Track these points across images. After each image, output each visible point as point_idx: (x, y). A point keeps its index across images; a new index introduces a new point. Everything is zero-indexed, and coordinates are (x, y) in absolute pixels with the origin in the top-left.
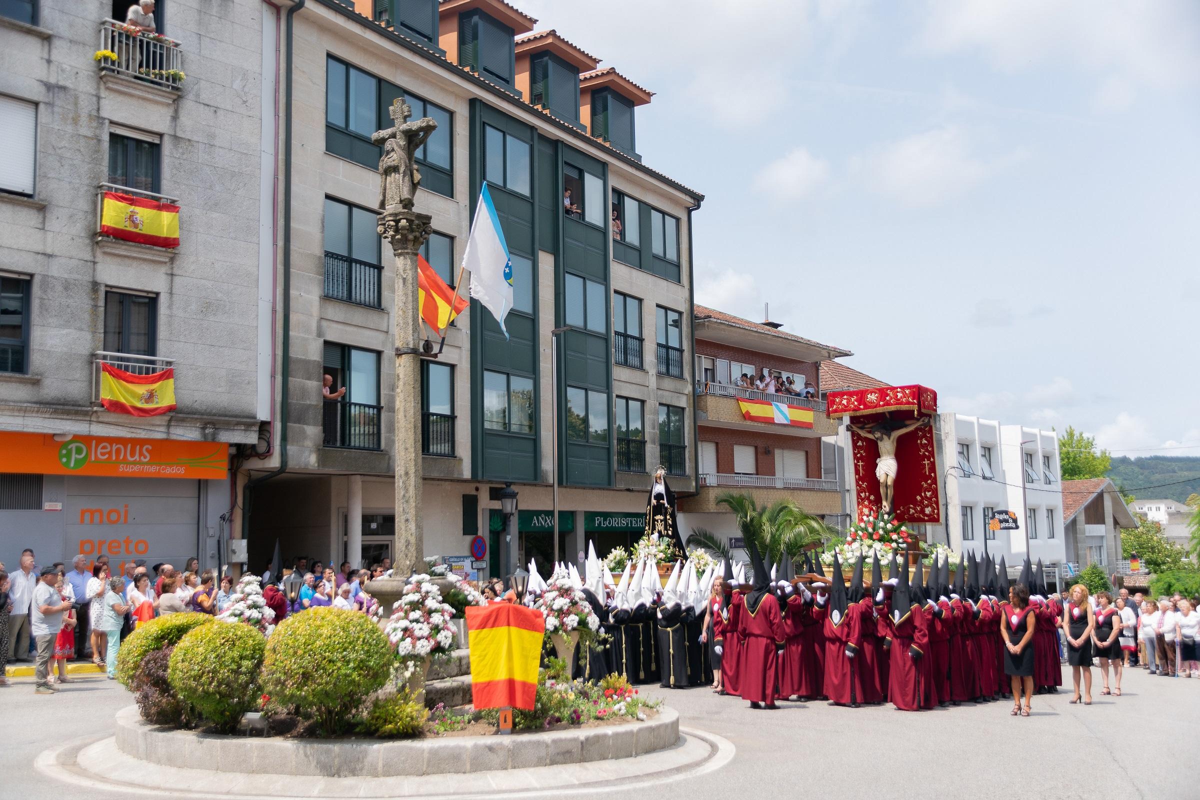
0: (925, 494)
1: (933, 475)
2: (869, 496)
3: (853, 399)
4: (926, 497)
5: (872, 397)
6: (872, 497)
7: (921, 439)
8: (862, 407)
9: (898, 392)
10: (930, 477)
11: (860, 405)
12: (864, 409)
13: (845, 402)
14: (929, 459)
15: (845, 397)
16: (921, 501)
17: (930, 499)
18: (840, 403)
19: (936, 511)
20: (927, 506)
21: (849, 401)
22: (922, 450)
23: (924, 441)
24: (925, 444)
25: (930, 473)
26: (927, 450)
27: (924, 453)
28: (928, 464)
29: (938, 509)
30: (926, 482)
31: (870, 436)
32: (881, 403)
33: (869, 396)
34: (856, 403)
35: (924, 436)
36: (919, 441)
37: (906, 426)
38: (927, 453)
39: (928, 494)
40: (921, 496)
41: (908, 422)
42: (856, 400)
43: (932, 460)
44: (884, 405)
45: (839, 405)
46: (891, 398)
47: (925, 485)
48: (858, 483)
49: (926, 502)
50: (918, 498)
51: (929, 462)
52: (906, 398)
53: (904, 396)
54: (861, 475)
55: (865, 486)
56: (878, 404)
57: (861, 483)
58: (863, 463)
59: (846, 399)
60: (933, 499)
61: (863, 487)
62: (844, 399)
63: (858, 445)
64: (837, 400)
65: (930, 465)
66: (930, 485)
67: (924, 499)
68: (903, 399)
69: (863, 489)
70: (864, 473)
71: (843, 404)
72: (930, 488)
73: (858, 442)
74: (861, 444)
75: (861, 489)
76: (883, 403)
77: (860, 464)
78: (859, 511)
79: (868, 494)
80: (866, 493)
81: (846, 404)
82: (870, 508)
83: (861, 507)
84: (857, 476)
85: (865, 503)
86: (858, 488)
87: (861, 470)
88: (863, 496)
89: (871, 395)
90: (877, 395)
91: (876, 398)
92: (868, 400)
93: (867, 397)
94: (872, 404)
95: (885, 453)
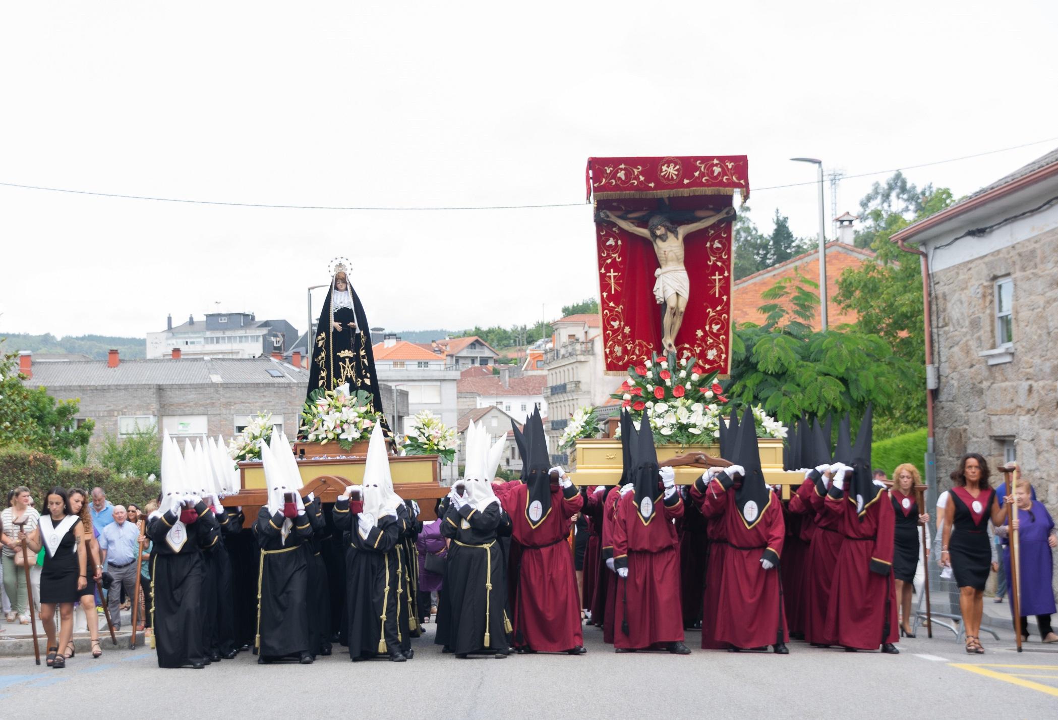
0: (711, 327)
1: (725, 298)
2: (624, 327)
3: (636, 172)
4: (712, 333)
5: (670, 171)
6: (627, 330)
7: (713, 241)
8: (652, 185)
9: (713, 165)
10: (720, 301)
11: (648, 180)
12: (655, 188)
13: (621, 174)
14: (721, 273)
15: (622, 166)
16: (704, 339)
17: (717, 336)
18: (614, 175)
19: (724, 356)
20: (711, 347)
21: (628, 174)
22: (713, 259)
23: (716, 244)
24: (718, 248)
25: (721, 295)
26: (720, 259)
27: (715, 264)
28: (720, 280)
29: (727, 353)
30: (714, 308)
31: (644, 232)
32: (686, 181)
33: (664, 168)
34: (642, 178)
35: (717, 237)
36: (709, 244)
37: (699, 219)
38: (719, 263)
39: (715, 328)
40: (704, 330)
41: (700, 214)
42: (641, 173)
43: (726, 274)
44: (689, 185)
45: (611, 179)
46: (702, 175)
47: (712, 314)
48: (605, 305)
49: (711, 341)
50: (700, 333)
51: (721, 277)
52: (727, 175)
53: (724, 172)
54: (613, 292)
55: (620, 311)
56: (679, 182)
57: (613, 305)
58: (616, 274)
59: (625, 169)
60: (721, 337)
61: (617, 312)
62: (621, 169)
63: (608, 243)
64: (608, 171)
65: (723, 281)
66: (720, 314)
67: (708, 336)
68: (723, 177)
69: (616, 315)
70: (619, 289)
71: (620, 178)
72: (719, 319)
73: (608, 240)
74: (613, 244)
75: (612, 315)
76: (688, 181)
77: (612, 274)
78: (608, 350)
79: (622, 323)
80: (620, 322)
81: (623, 178)
82: (623, 346)
83: (611, 343)
84: (605, 294)
85: (619, 338)
86: (606, 313)
87: (613, 284)
88: (616, 327)
89: (668, 167)
90: (677, 167)
91: (676, 173)
92: (663, 174)
93: (662, 169)
94: (669, 180)
95: (672, 261)
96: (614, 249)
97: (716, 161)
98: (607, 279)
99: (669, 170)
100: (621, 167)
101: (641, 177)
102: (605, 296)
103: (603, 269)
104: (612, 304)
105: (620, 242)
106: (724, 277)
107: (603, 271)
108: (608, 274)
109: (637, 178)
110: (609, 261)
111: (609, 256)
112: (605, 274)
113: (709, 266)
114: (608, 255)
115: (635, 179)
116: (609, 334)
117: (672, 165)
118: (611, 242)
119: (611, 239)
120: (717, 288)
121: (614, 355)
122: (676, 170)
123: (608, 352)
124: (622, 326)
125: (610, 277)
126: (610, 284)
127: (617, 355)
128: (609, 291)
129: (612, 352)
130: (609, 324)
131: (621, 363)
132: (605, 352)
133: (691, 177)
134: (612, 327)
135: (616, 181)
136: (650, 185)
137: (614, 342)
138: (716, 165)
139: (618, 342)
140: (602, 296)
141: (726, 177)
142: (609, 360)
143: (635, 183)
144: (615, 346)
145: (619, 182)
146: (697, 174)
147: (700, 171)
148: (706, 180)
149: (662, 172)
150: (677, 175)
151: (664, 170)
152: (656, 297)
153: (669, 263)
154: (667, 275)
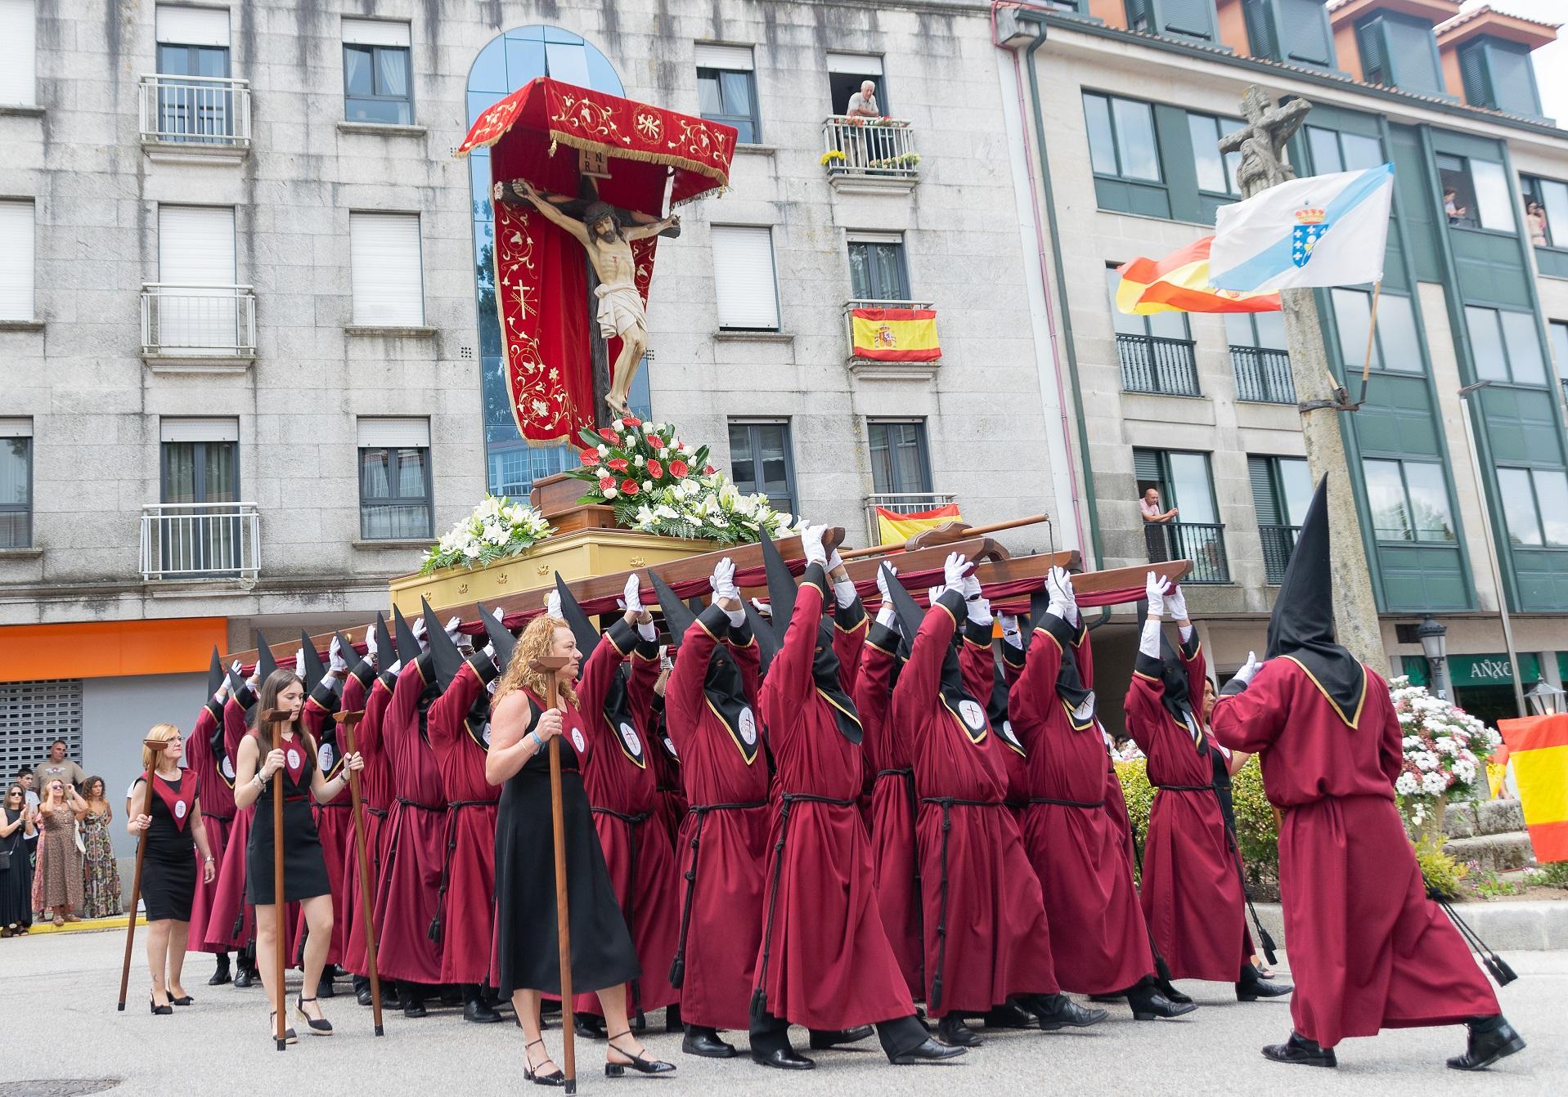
2: (547, 371)
3: (606, 115)
6: (554, 374)
8: (627, 140)
9: (700, 132)
12: (632, 146)
13: (585, 112)
15: (586, 101)
18: (576, 111)
21: (595, 115)
31: (576, 226)
32: (671, 145)
33: (641, 119)
34: (614, 127)
42: (613, 118)
44: (673, 151)
45: (572, 116)
46: (689, 142)
48: (513, 338)
52: (718, 150)
53: (713, 146)
54: (524, 317)
55: (535, 347)
56: (661, 144)
57: (526, 337)
58: (528, 288)
59: (590, 107)
61: (531, 347)
62: (585, 106)
63: (513, 240)
64: (568, 104)
68: (712, 152)
69: (530, 353)
70: (533, 312)
71: (585, 118)
73: (514, 234)
74: (521, 242)
75: (525, 352)
76: (674, 145)
77: (522, 288)
78: (521, 407)
79: (542, 367)
80: (537, 364)
81: (589, 120)
82: (549, 400)
83: (525, 395)
84: (511, 320)
85: (538, 388)
86: (515, 349)
87: (523, 304)
88: (531, 372)
89: (646, 119)
90: (658, 122)
91: (657, 130)
92: (640, 127)
93: (638, 120)
94: (648, 139)
95: (625, 274)
96: (521, 249)
97: (703, 128)
98: (514, 295)
99: (647, 123)
101: (611, 123)
102: (511, 323)
103: (506, 279)
104: (523, 335)
105: (529, 241)
107: (506, 282)
108: (515, 288)
109: (607, 124)
110: (515, 267)
111: (514, 260)
112: (510, 286)
114: (513, 258)
115: (604, 124)
116: (521, 381)
117: (651, 119)
118: (517, 238)
119: (518, 234)
121: (534, 414)
122: (655, 126)
123: (522, 410)
124: (542, 370)
125: (518, 292)
126: (518, 304)
127: (538, 415)
128: (518, 316)
129: (528, 410)
130: (521, 365)
131: (549, 427)
132: (518, 410)
133: (676, 140)
134: (526, 370)
135: (579, 121)
136: (625, 139)
137: (530, 395)
138: (704, 132)
139: (536, 395)
140: (507, 323)
141: (716, 153)
142: (526, 422)
143: (604, 131)
144: (532, 400)
145: (584, 124)
146: (683, 138)
147: (686, 135)
148: (694, 149)
149: (638, 124)
150: (659, 134)
151: (641, 122)
152: (602, 327)
153: (620, 276)
154: (619, 293)
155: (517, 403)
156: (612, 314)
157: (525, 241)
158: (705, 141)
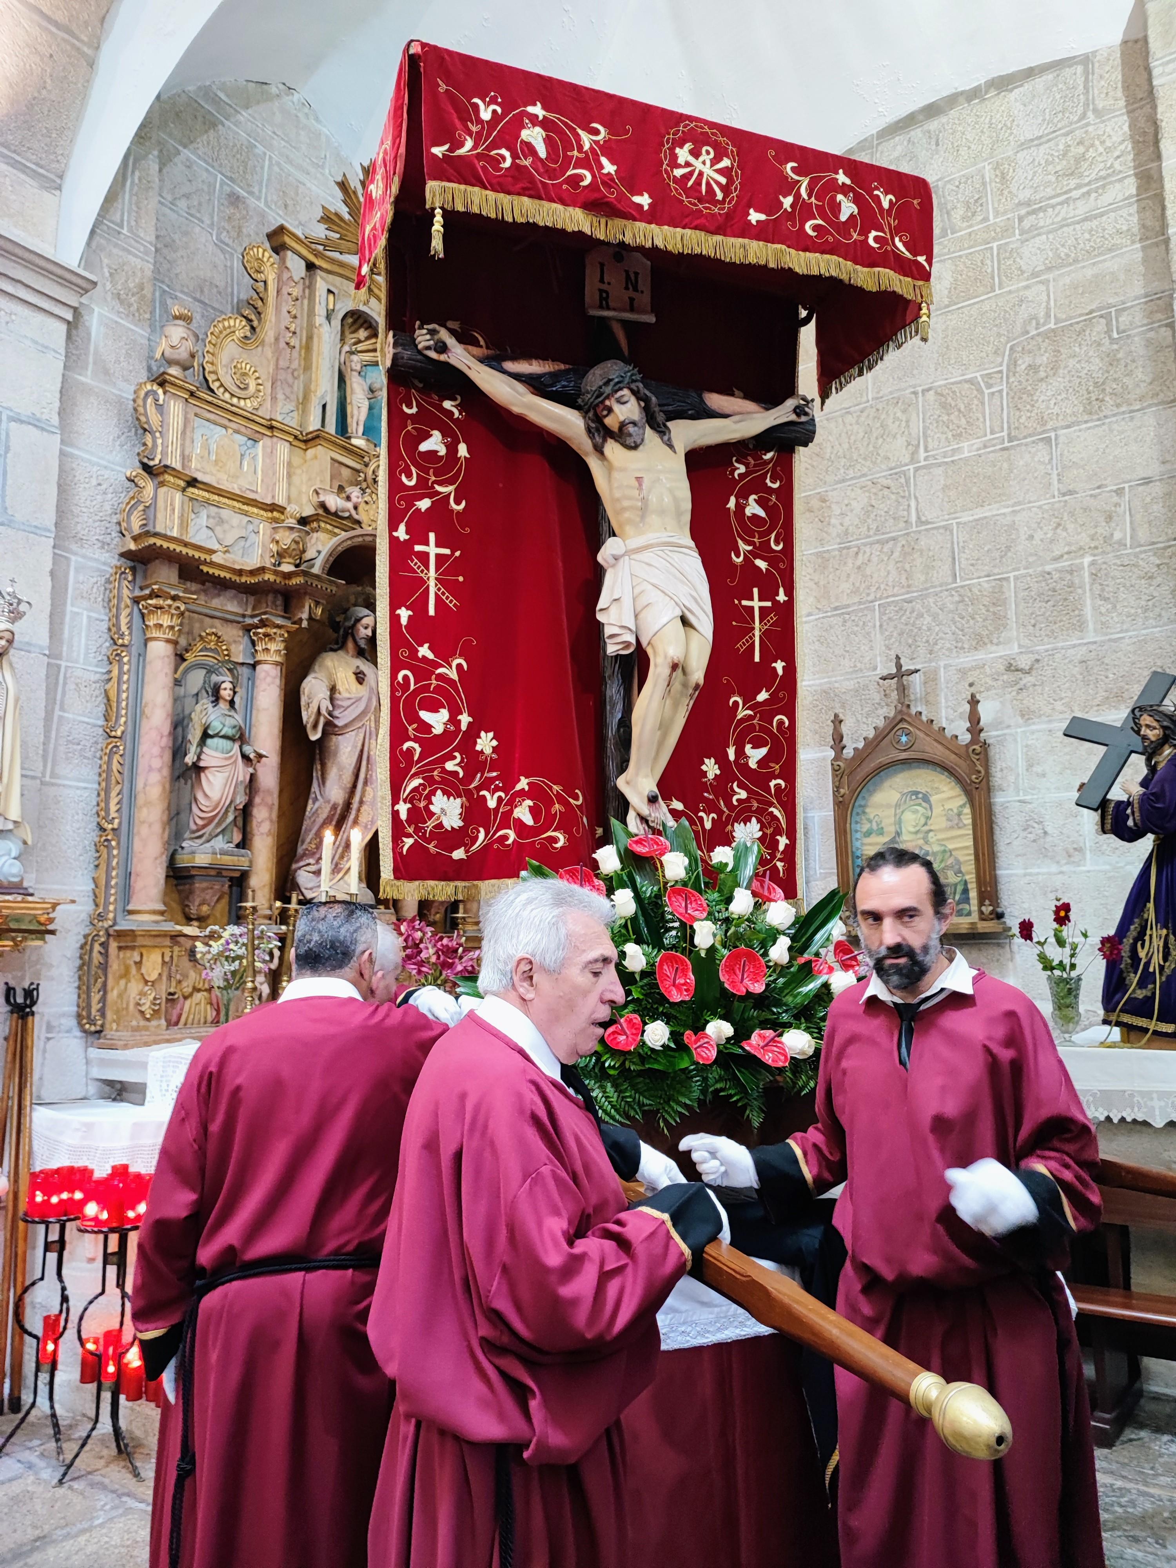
0: (741, 754)
1: (779, 666)
2: (473, 733)
3: (588, 141)
4: (745, 770)
5: (702, 168)
6: (486, 743)
7: (743, 495)
8: (644, 200)
9: (835, 184)
10: (765, 676)
11: (630, 180)
12: (652, 216)
13: (534, 136)
15: (540, 111)
16: (721, 786)
17: (759, 779)
18: (506, 133)
19: (783, 842)
21: (560, 142)
22: (743, 547)
23: (753, 508)
25: (768, 657)
26: (763, 550)
27: (749, 563)
28: (763, 613)
29: (791, 834)
30: (749, 696)
32: (755, 217)
33: (683, 154)
34: (609, 168)
35: (754, 486)
36: (732, 504)
38: (762, 564)
39: (755, 756)
40: (722, 761)
42: (607, 148)
43: (781, 596)
44: (761, 233)
45: (495, 145)
46: (803, 211)
47: (742, 713)
48: (404, 653)
49: (743, 795)
50: (711, 768)
51: (768, 604)
52: (880, 228)
53: (868, 218)
54: (432, 612)
55: (454, 675)
56: (728, 216)
57: (431, 656)
58: (447, 551)
59: (545, 124)
60: (772, 784)
61: (440, 677)
62: (534, 119)
63: (424, 447)
64: (486, 115)
65: (773, 618)
66: (766, 712)
67: (735, 778)
68: (865, 232)
69: (438, 689)
70: (451, 602)
71: (529, 149)
72: (762, 729)
73: (426, 434)
74: (442, 451)
75: (428, 687)
76: (762, 217)
77: (432, 550)
78: (403, 809)
79: (465, 719)
80: (454, 713)
81: (542, 152)
82: (468, 794)
83: (416, 782)
84: (404, 614)
85: (450, 766)
86: (406, 678)
87: (432, 583)
88: (438, 730)
89: (695, 153)
90: (726, 163)
91: (723, 181)
92: (678, 172)
93: (674, 157)
94: (701, 200)
95: (662, 512)
96: (442, 467)
97: (842, 178)
98: (415, 563)
99: (698, 164)
100: (530, 109)
101: (604, 160)
102: (404, 621)
103: (402, 528)
104: (424, 651)
105: (463, 450)
106: (776, 603)
107: (402, 533)
108: (418, 548)
109: (589, 161)
110: (424, 504)
111: (424, 489)
112: (410, 544)
113: (735, 566)
114: (422, 482)
115: (583, 163)
116: (410, 751)
117: (707, 154)
118: (434, 443)
119: (436, 435)
120: (757, 633)
121: (430, 824)
122: (718, 171)
123: (403, 816)
124: (464, 727)
125: (424, 557)
126: (422, 582)
127: (440, 825)
128: (419, 607)
129: (419, 815)
130: (414, 718)
131: (459, 854)
132: (395, 814)
133: (771, 206)
134: (427, 727)
135: (515, 156)
136: (637, 199)
137: (430, 780)
138: (844, 190)
139: (444, 781)
140: (394, 619)
141: (873, 234)
142: (409, 842)
143: (581, 178)
144: (433, 793)
145: (527, 162)
146: (787, 202)
147: (798, 196)
148: (815, 228)
149: (674, 164)
150: (725, 189)
151: (681, 161)
152: (608, 631)
153: (653, 519)
154: (646, 556)
155: (395, 800)
156: (627, 602)
157: (452, 449)
158: (848, 208)
